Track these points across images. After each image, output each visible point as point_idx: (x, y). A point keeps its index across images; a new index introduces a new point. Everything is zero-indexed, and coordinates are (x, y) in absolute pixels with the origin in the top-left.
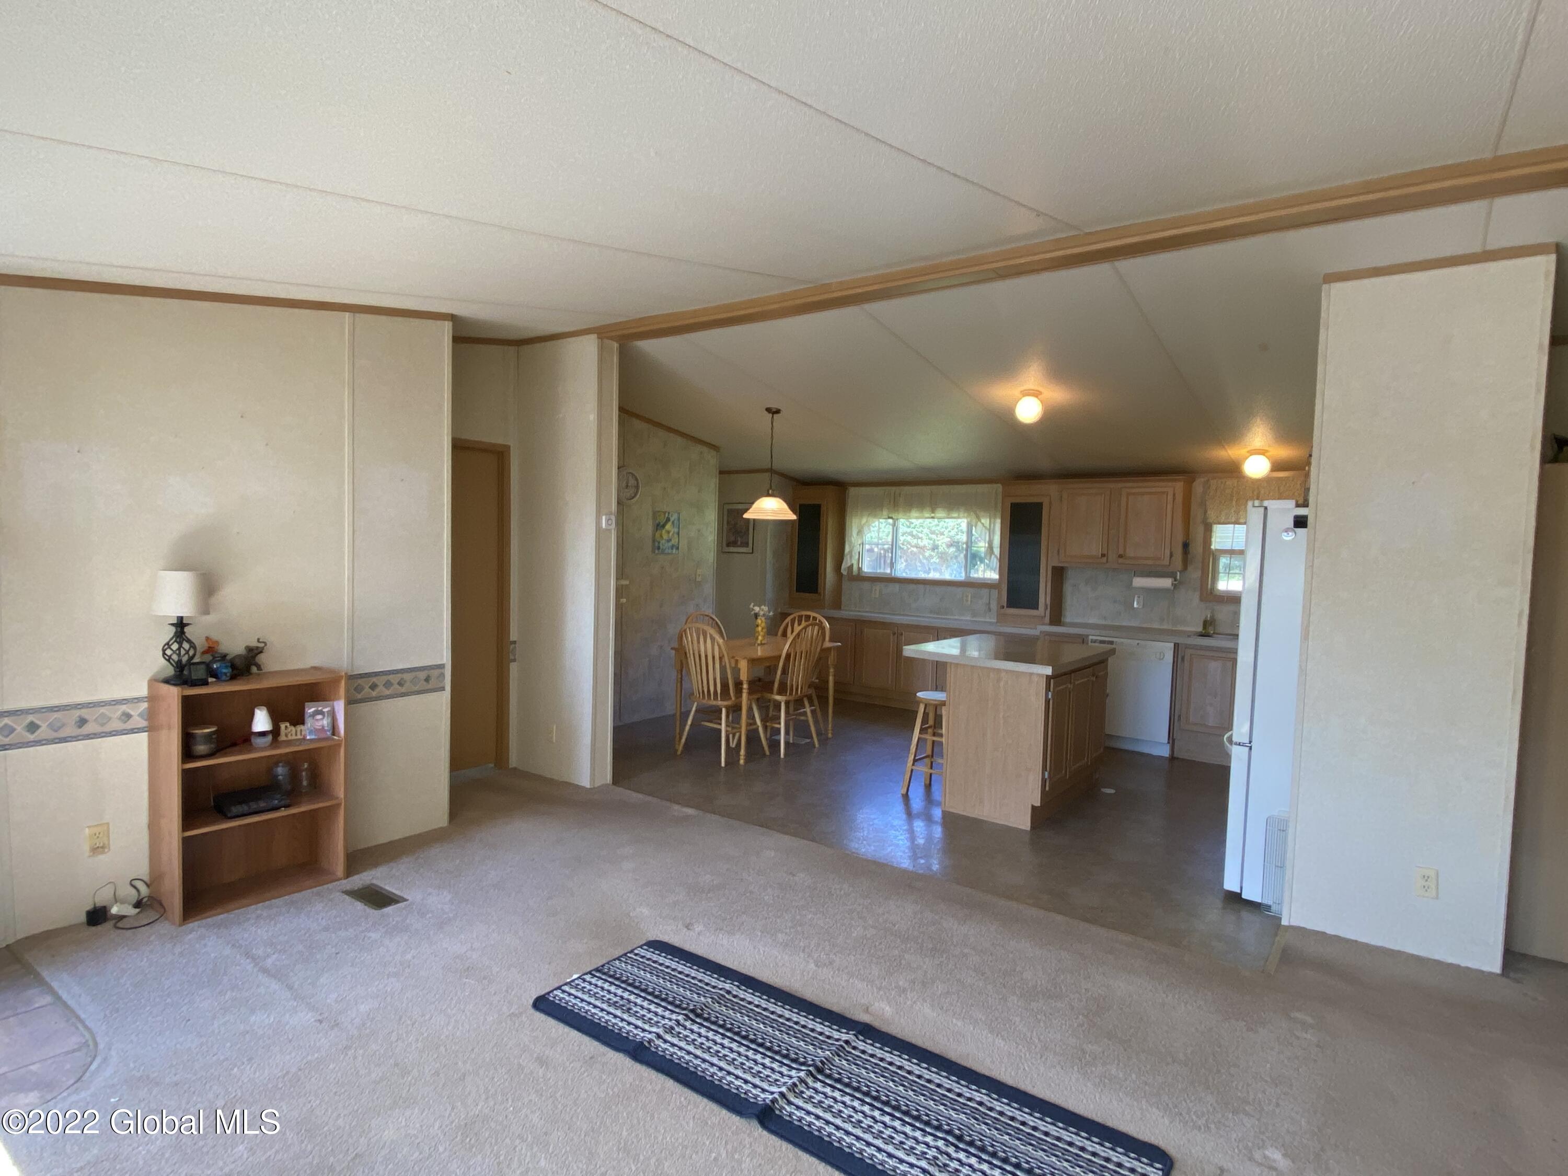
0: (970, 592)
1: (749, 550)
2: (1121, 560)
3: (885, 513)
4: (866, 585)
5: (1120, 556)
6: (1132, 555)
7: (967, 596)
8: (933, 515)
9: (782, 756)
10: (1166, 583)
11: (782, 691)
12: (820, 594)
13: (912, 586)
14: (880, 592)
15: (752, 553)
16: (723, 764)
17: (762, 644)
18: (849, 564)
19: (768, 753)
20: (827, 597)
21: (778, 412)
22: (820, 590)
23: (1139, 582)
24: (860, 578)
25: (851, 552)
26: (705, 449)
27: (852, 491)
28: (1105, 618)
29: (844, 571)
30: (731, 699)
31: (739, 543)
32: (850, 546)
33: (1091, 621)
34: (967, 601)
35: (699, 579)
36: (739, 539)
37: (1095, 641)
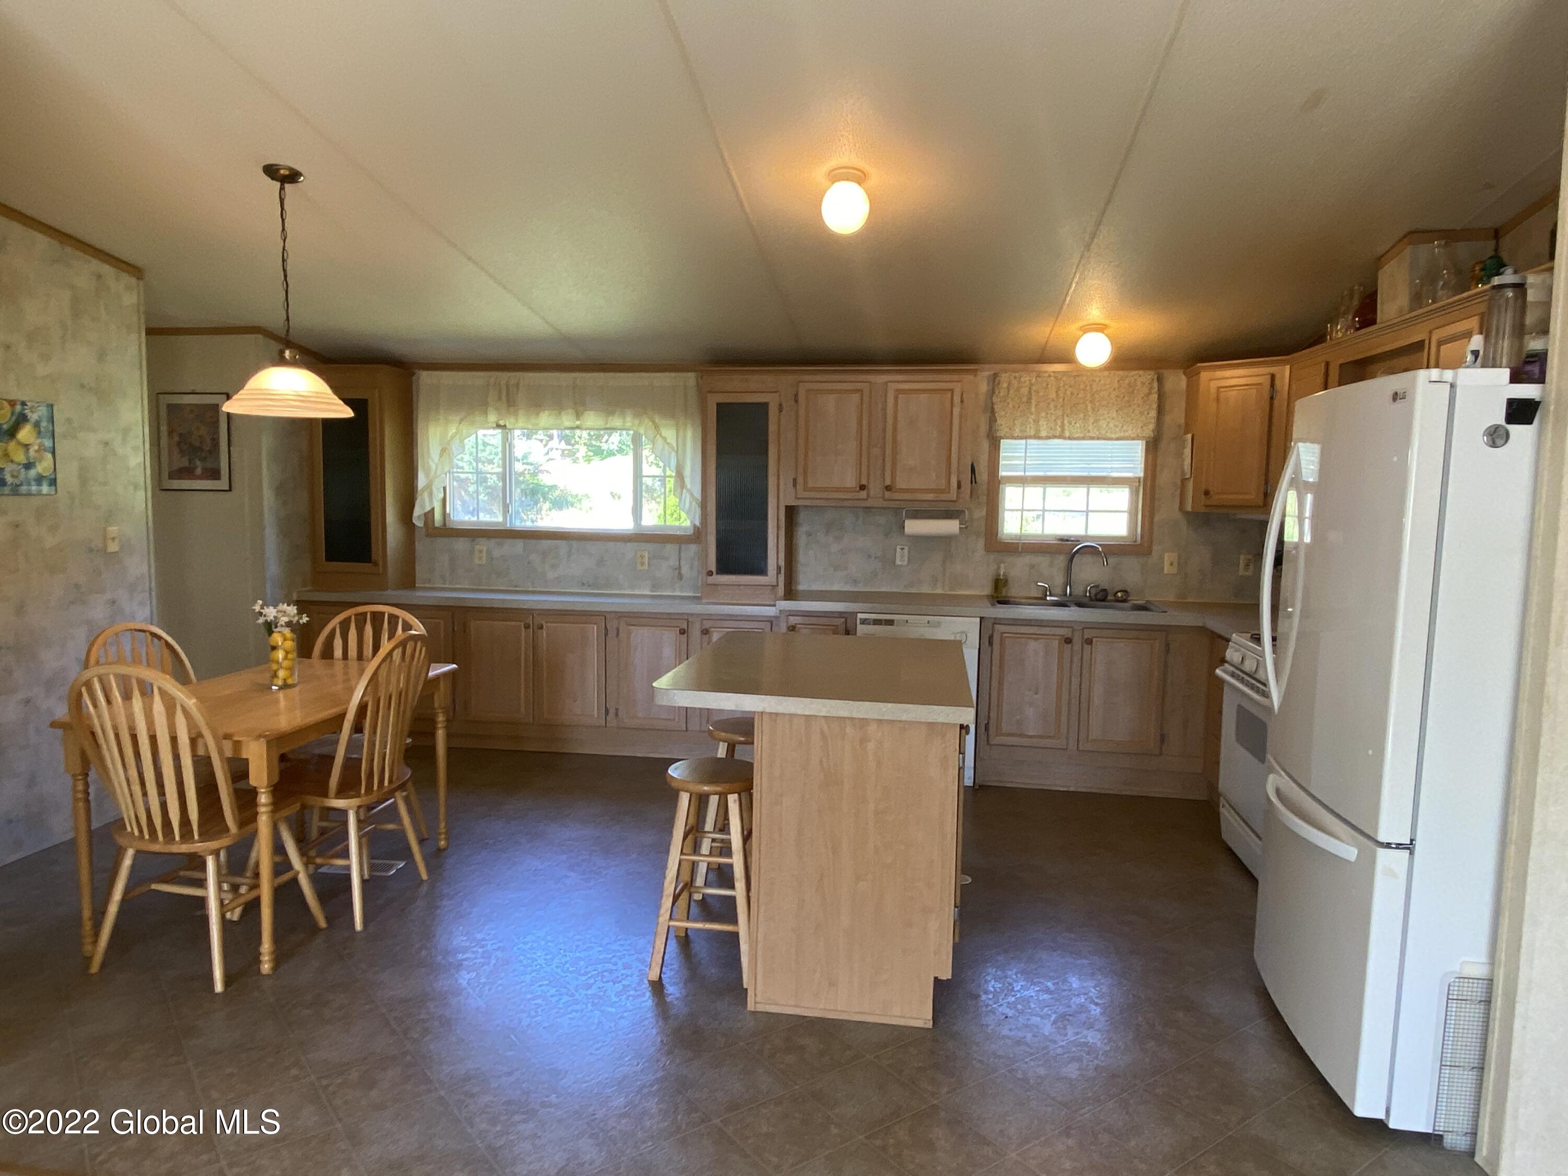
0: (646, 550)
1: (223, 484)
2: (887, 494)
3: (492, 418)
4: (461, 545)
5: (888, 488)
6: (903, 486)
7: (642, 557)
8: (578, 423)
9: (359, 926)
10: (951, 526)
11: (348, 787)
12: (376, 564)
13: (546, 543)
14: (489, 552)
15: (230, 490)
16: (219, 987)
17: (285, 686)
18: (428, 509)
19: (322, 923)
20: (390, 570)
21: (293, 177)
22: (376, 554)
23: (914, 527)
24: (449, 532)
25: (429, 487)
26: (107, 270)
27: (425, 378)
28: (855, 582)
29: (418, 522)
30: (227, 830)
31: (199, 471)
32: (427, 475)
33: (836, 588)
34: (643, 564)
35: (113, 547)
36: (198, 463)
37: (864, 622)
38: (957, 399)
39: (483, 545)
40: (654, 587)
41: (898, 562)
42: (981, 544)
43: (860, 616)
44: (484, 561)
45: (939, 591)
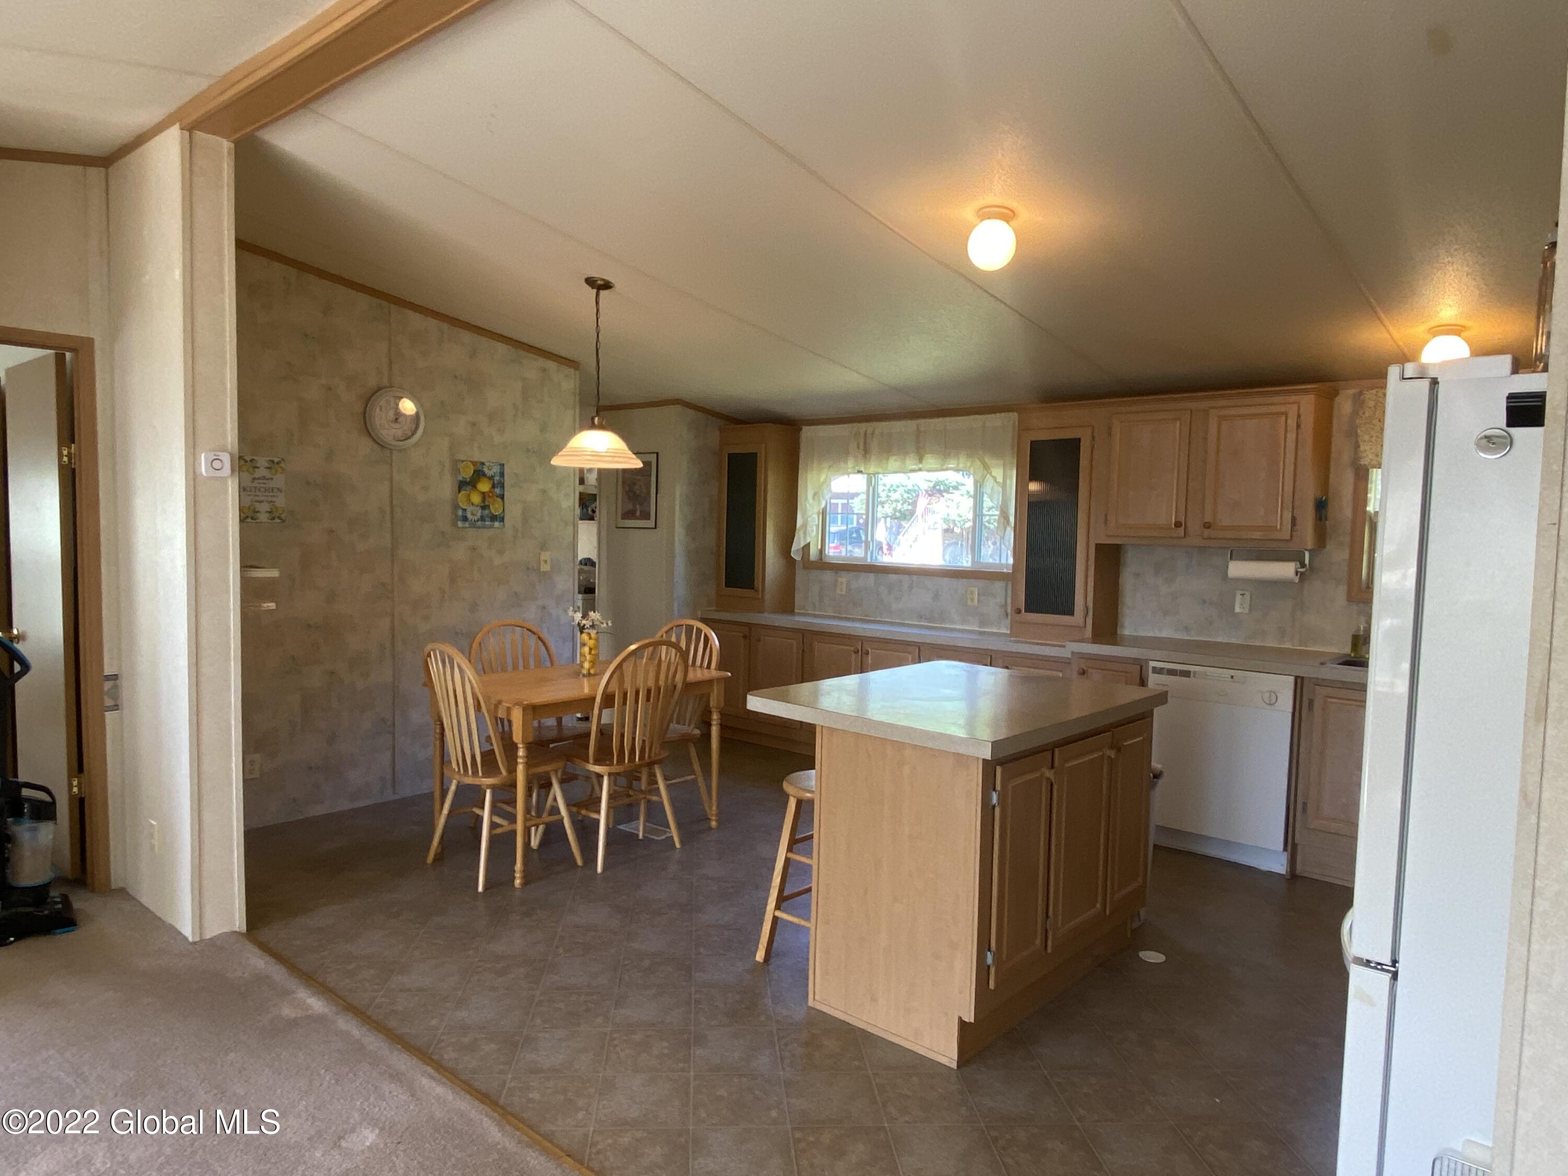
0: (975, 588)
2: (1207, 532)
3: (851, 463)
4: (828, 576)
5: (1207, 526)
6: (1226, 522)
7: (972, 593)
8: (921, 466)
10: (1286, 570)
11: (603, 756)
12: (757, 591)
14: (848, 583)
15: (656, 528)
16: (480, 889)
18: (802, 544)
19: (579, 862)
20: (768, 597)
22: (758, 583)
23: (1238, 569)
24: (822, 565)
25: (805, 525)
26: (551, 365)
27: (807, 433)
28: (1187, 629)
29: (796, 555)
30: (501, 773)
32: (803, 517)
33: (1165, 633)
34: (972, 600)
35: (545, 568)
37: (1157, 671)
38: (1292, 423)
39: (844, 578)
40: (982, 623)
41: (1237, 610)
42: (1342, 590)
43: (1152, 664)
44: (844, 593)
45: (1288, 645)
